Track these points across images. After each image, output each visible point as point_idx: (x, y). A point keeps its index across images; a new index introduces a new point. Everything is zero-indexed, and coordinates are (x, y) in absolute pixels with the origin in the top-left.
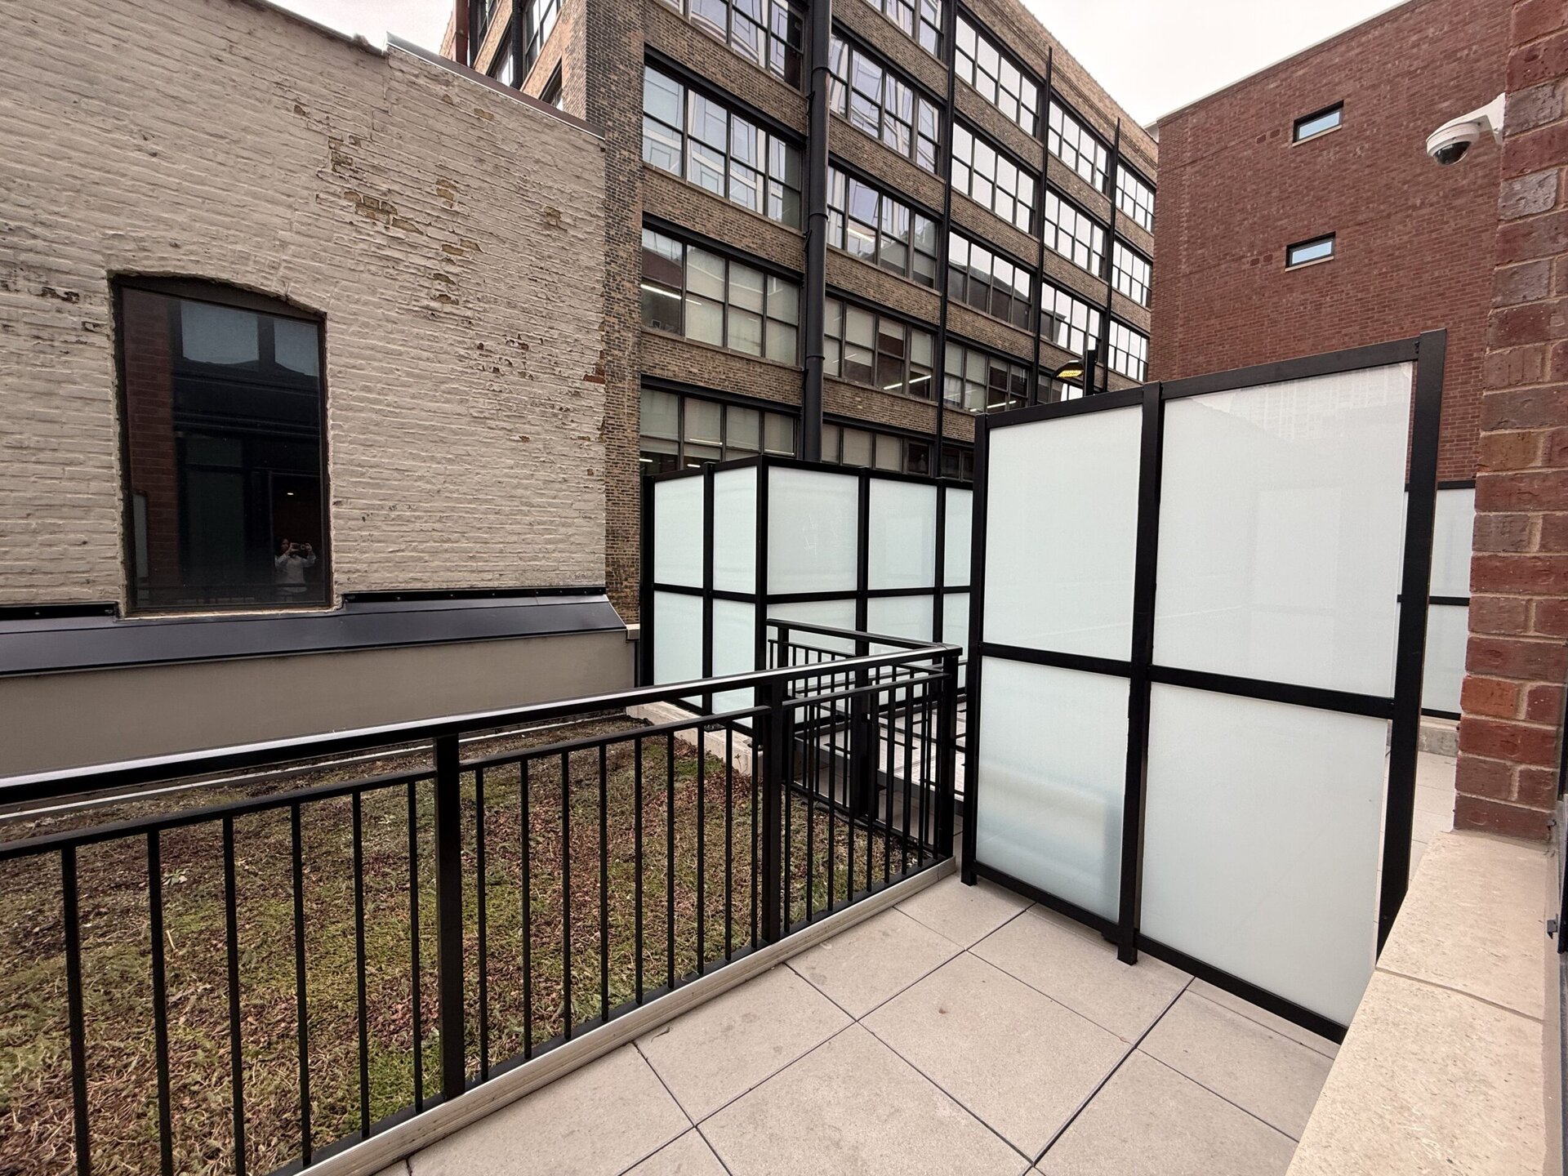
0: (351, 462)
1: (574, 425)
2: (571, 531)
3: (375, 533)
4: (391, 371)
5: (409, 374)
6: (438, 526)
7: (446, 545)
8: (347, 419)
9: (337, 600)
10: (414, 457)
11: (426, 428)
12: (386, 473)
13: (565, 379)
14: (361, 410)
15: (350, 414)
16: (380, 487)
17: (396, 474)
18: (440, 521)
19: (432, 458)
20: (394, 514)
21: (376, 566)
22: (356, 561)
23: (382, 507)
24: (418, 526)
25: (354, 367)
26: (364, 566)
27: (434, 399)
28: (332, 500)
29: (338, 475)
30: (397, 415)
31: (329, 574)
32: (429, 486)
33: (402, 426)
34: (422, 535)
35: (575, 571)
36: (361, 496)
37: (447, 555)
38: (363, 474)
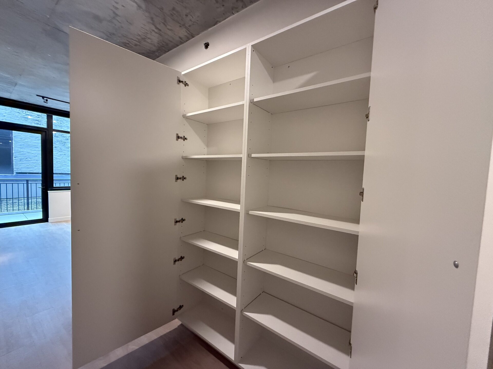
0: (18, 151)
1: (67, 145)
2: (66, 163)
3: (23, 162)
4: (26, 136)
5: (30, 136)
6: (36, 162)
7: (38, 165)
8: (17, 144)
9: (15, 173)
10: (31, 150)
11: (34, 145)
12: (25, 153)
13: (65, 137)
14: (20, 142)
15: (18, 143)
16: (23, 155)
17: (27, 153)
18: (37, 161)
19: (35, 150)
20: (27, 159)
21: (23, 168)
22: (19, 167)
23: (24, 158)
24: (32, 162)
25: (19, 135)
26: (20, 168)
27: (35, 140)
28: (14, 157)
29: (15, 153)
30: (27, 143)
31: (13, 169)
32: (34, 155)
33: (29, 145)
34: (33, 163)
35: (67, 170)
36: (20, 156)
37: (38, 167)
38: (20, 153)
